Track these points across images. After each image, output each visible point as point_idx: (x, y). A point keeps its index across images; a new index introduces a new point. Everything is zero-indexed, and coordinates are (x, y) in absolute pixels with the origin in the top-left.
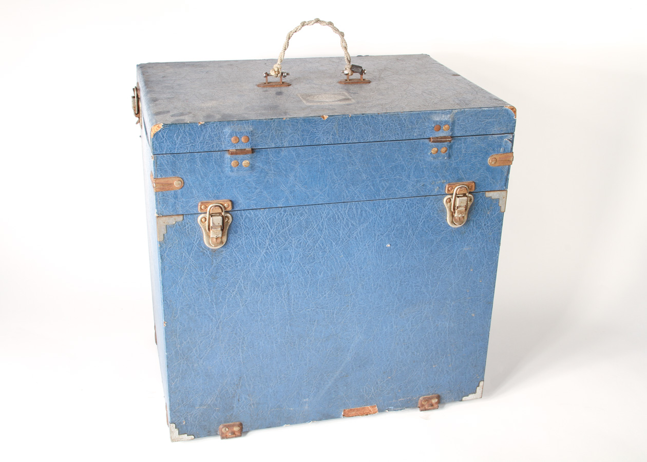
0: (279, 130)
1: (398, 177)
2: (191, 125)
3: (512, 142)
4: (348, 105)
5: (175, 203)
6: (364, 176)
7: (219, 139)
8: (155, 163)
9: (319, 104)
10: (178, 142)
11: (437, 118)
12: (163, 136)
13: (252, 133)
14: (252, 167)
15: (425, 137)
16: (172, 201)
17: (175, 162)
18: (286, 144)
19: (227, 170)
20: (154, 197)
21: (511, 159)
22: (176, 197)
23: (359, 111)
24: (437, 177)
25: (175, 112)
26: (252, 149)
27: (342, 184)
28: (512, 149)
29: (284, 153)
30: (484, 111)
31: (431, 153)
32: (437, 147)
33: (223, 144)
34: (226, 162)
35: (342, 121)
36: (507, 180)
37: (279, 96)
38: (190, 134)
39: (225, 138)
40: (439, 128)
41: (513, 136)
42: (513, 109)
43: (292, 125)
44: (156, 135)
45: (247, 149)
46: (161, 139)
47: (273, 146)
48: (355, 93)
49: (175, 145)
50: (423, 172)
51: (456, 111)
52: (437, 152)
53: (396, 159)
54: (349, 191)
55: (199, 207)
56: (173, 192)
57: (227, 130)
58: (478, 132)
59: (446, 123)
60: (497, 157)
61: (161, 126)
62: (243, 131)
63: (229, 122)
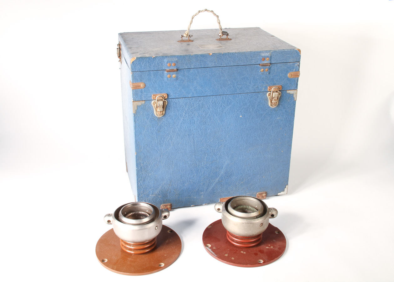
0: (189, 60)
1: (245, 83)
2: (149, 58)
3: (299, 66)
4: (221, 49)
5: (141, 95)
6: (229, 82)
7: (162, 64)
8: (133, 76)
9: (207, 49)
10: (143, 66)
11: (263, 55)
12: (136, 63)
13: (177, 62)
14: (177, 78)
15: (258, 64)
16: (140, 94)
17: (141, 75)
18: (193, 67)
19: (165, 79)
20: (132, 92)
21: (299, 75)
22: (142, 92)
23: (226, 51)
24: (263, 83)
25: (141, 53)
26: (177, 69)
27: (219, 86)
28: (299, 69)
29: (192, 71)
30: (285, 51)
31: (261, 72)
32: (263, 68)
33: (163, 67)
34: (165, 75)
35: (218, 56)
36: (297, 85)
37: (188, 46)
38: (149, 62)
39: (164, 64)
40: (264, 59)
41: (300, 63)
42: (299, 50)
43: (195, 58)
44: (133, 62)
45: (175, 69)
46: (135, 64)
47: (187, 68)
48: (224, 44)
49: (142, 67)
50: (257, 80)
51: (272, 51)
52: (263, 71)
53: (244, 74)
54: (222, 90)
55: (152, 97)
56: (140, 90)
57: (166, 60)
58: (282, 62)
59: (267, 57)
60: (292, 73)
61: (135, 58)
62: (173, 61)
63: (166, 57)
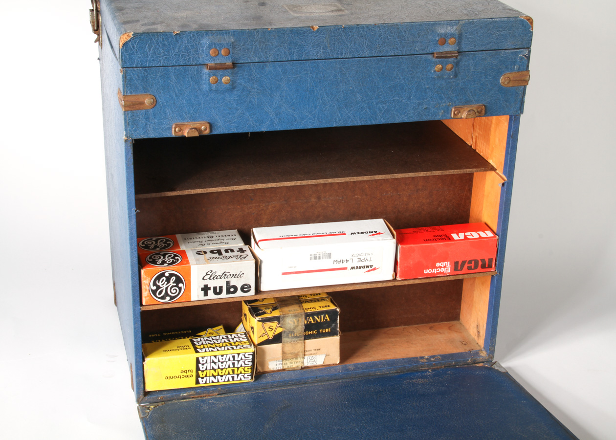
0: (264, 42)
1: (397, 98)
2: (164, 34)
3: (528, 58)
4: (340, 16)
5: (146, 124)
6: (359, 97)
7: (196, 51)
8: (125, 77)
9: (307, 15)
10: (150, 53)
11: (442, 30)
12: (133, 47)
13: (233, 45)
14: (233, 86)
15: (428, 52)
16: (142, 121)
17: (146, 77)
18: (271, 59)
19: (205, 87)
20: (123, 117)
21: (527, 79)
22: (147, 119)
23: (353, 22)
24: (441, 98)
25: (146, 21)
26: (233, 64)
27: (334, 106)
28: (528, 66)
29: (269, 68)
30: (496, 22)
31: (435, 71)
32: (441, 63)
33: (200, 56)
34: (204, 77)
35: (334, 33)
36: (522, 103)
37: (263, 7)
38: (164, 45)
39: (203, 50)
40: (444, 42)
41: (530, 52)
42: (530, 20)
43: (278, 36)
44: (125, 44)
45: (227, 64)
46: (131, 50)
47: (257, 60)
48: (348, 4)
49: (147, 57)
50: (425, 92)
51: (464, 22)
52: (441, 70)
53: (395, 78)
54: (342, 115)
55: (173, 129)
56: (144, 111)
57: (206, 41)
58: (488, 47)
59: (452, 35)
60: (511, 76)
61: (131, 35)
62: (223, 42)
63: (207, 32)
